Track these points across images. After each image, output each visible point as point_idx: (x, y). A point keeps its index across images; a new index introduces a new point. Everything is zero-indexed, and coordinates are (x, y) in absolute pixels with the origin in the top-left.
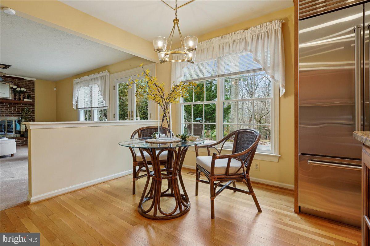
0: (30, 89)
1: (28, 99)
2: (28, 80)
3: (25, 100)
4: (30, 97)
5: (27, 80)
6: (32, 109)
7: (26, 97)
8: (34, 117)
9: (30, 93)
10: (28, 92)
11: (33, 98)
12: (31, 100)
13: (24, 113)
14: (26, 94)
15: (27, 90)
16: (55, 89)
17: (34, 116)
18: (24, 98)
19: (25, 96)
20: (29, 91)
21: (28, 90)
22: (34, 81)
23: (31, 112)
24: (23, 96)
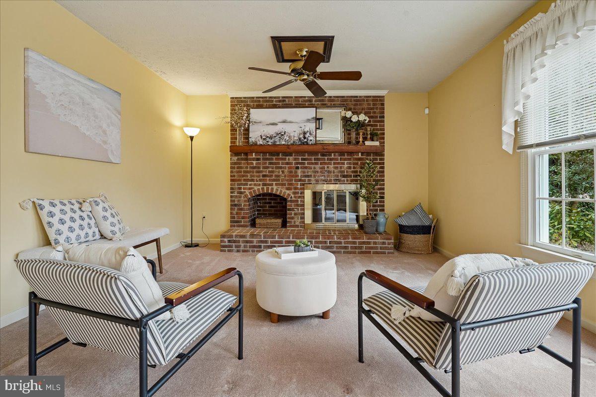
0: (377, 117)
1: (373, 140)
2: (374, 97)
3: (368, 143)
4: (376, 135)
5: (370, 97)
6: (379, 164)
7: (369, 136)
8: (384, 185)
9: (377, 125)
10: (372, 125)
11: (381, 138)
12: (377, 143)
13: (365, 174)
14: (369, 128)
15: (369, 121)
16: (427, 111)
17: (383, 180)
18: (365, 139)
19: (367, 134)
20: (375, 121)
21: (372, 120)
22: (383, 97)
23: (379, 172)
24: (364, 134)
